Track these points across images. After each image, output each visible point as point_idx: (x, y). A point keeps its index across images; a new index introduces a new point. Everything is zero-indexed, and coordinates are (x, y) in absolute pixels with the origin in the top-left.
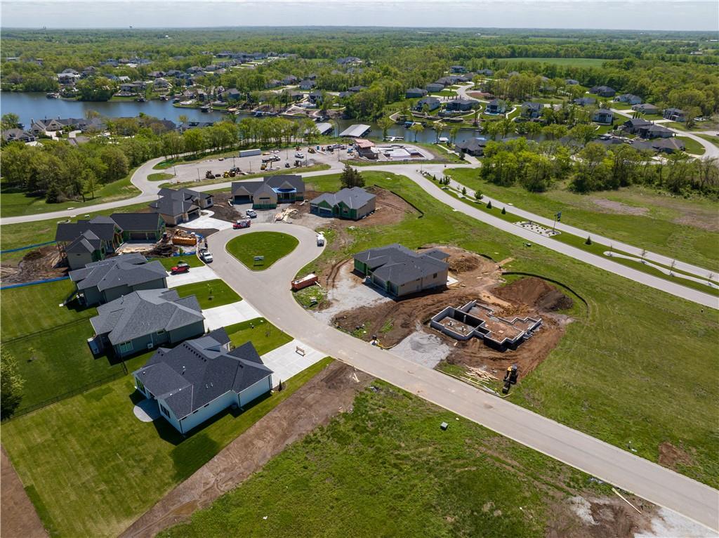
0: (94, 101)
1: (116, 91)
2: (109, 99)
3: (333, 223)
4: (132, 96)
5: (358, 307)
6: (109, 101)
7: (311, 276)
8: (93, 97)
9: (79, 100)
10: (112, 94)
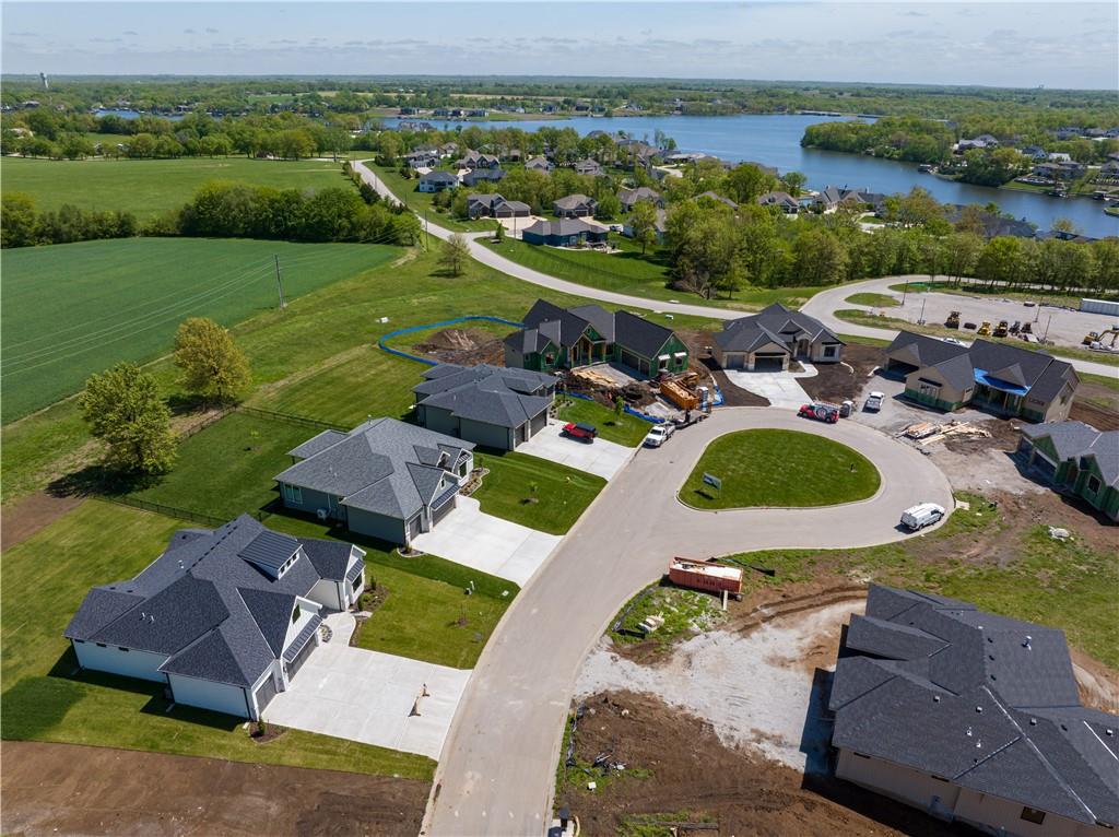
0: (977, 184)
1: (1023, 174)
2: (1003, 183)
3: (1029, 498)
4: (1047, 185)
5: (697, 715)
6: (1001, 187)
7: (734, 573)
8: (978, 178)
9: (957, 180)
10: (1014, 176)
